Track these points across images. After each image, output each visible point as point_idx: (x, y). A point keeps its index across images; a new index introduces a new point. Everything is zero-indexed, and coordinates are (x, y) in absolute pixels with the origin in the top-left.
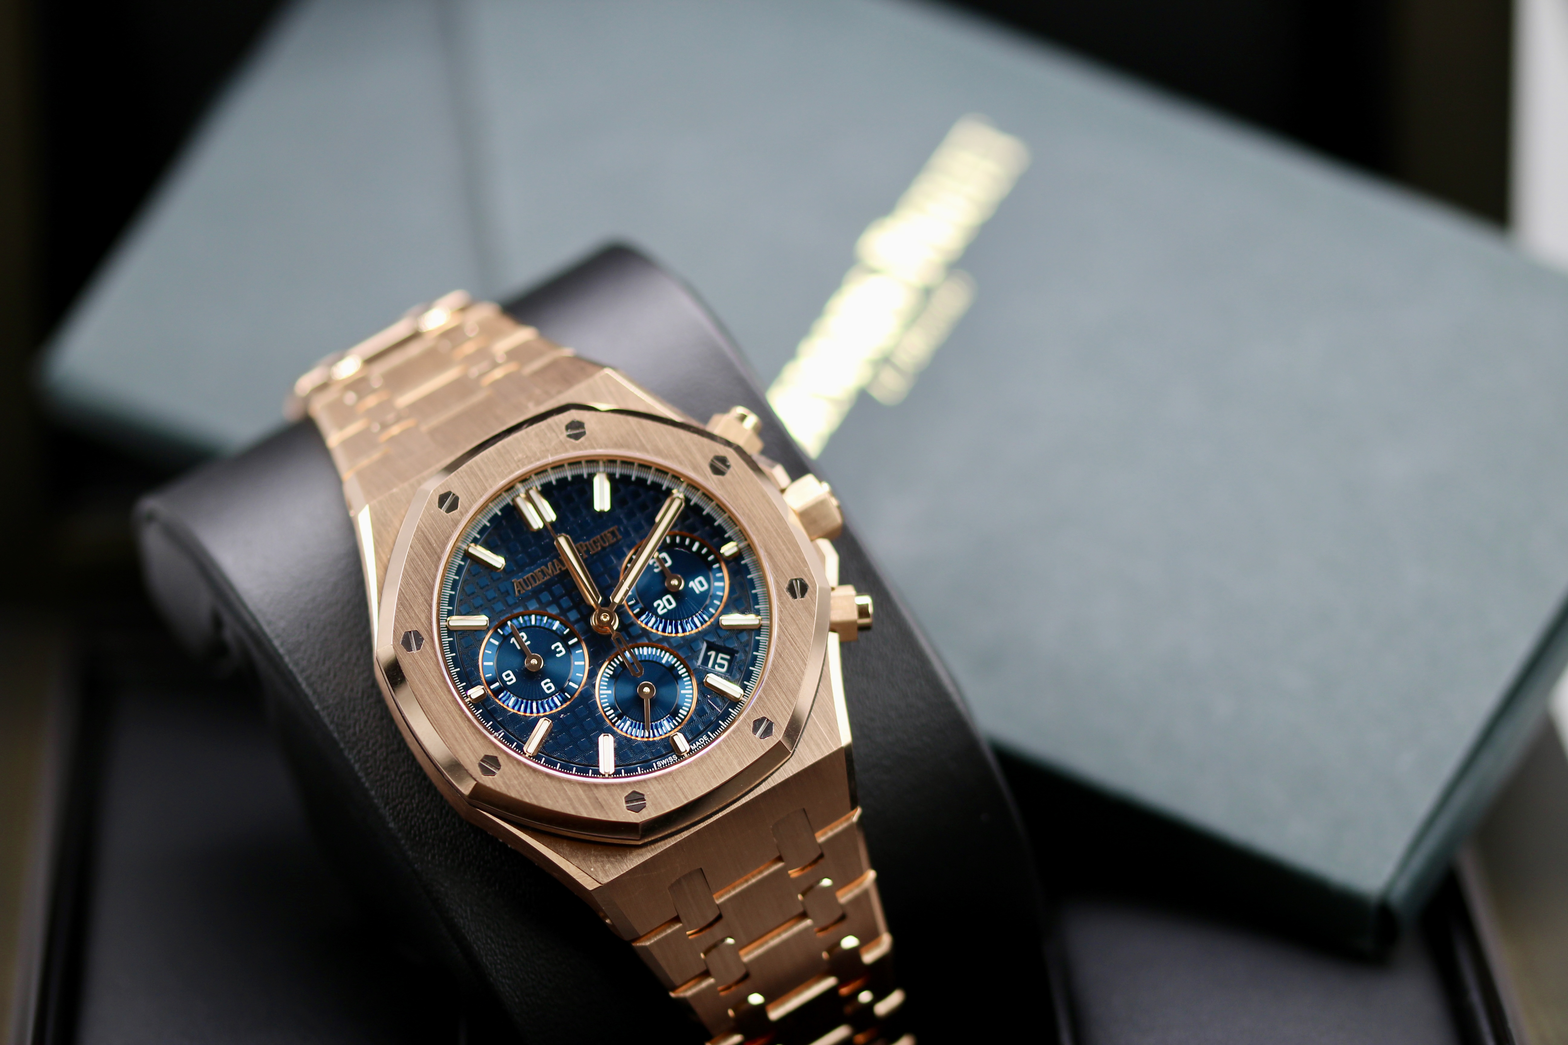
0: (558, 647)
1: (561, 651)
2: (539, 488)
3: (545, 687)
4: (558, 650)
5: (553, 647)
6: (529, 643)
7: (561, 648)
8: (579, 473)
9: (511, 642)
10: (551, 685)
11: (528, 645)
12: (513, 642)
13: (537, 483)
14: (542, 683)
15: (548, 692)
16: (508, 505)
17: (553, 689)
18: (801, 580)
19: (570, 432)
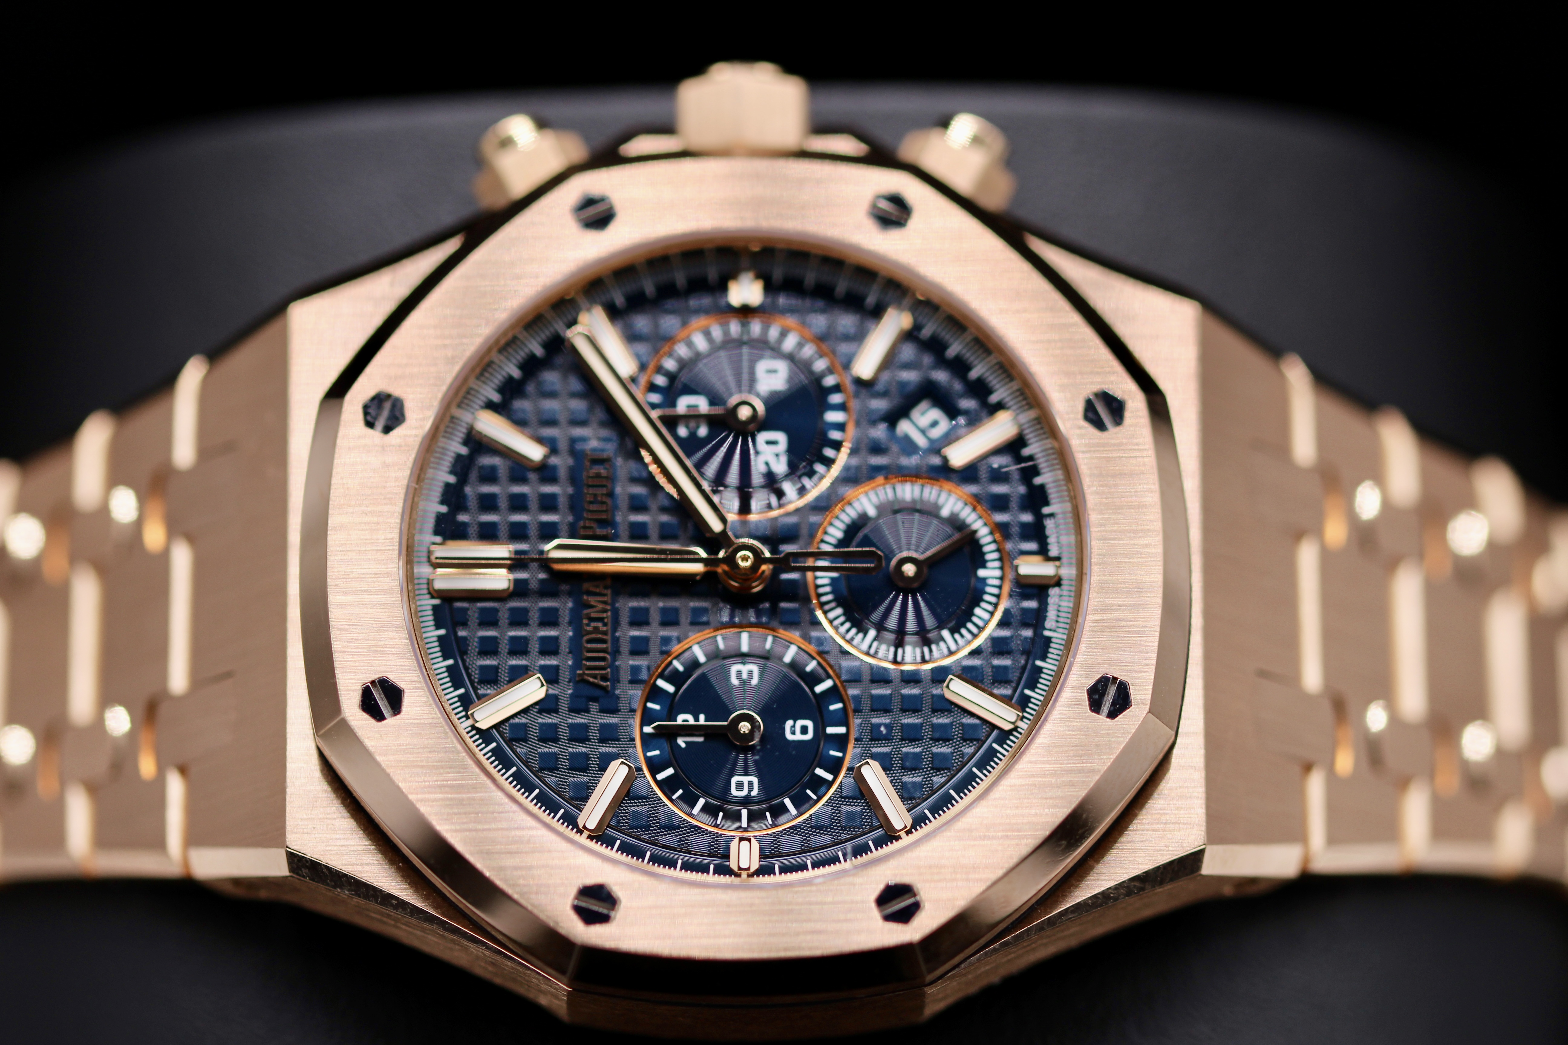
0: (739, 673)
1: (750, 673)
2: (438, 539)
3: (798, 737)
4: (745, 676)
5: (735, 681)
6: (702, 717)
7: (745, 669)
8: (451, 459)
9: (683, 745)
10: (800, 723)
11: (706, 720)
12: (686, 742)
13: (427, 537)
14: (789, 736)
15: (809, 736)
16: (435, 608)
17: (809, 724)
18: (879, 197)
19: (380, 424)
